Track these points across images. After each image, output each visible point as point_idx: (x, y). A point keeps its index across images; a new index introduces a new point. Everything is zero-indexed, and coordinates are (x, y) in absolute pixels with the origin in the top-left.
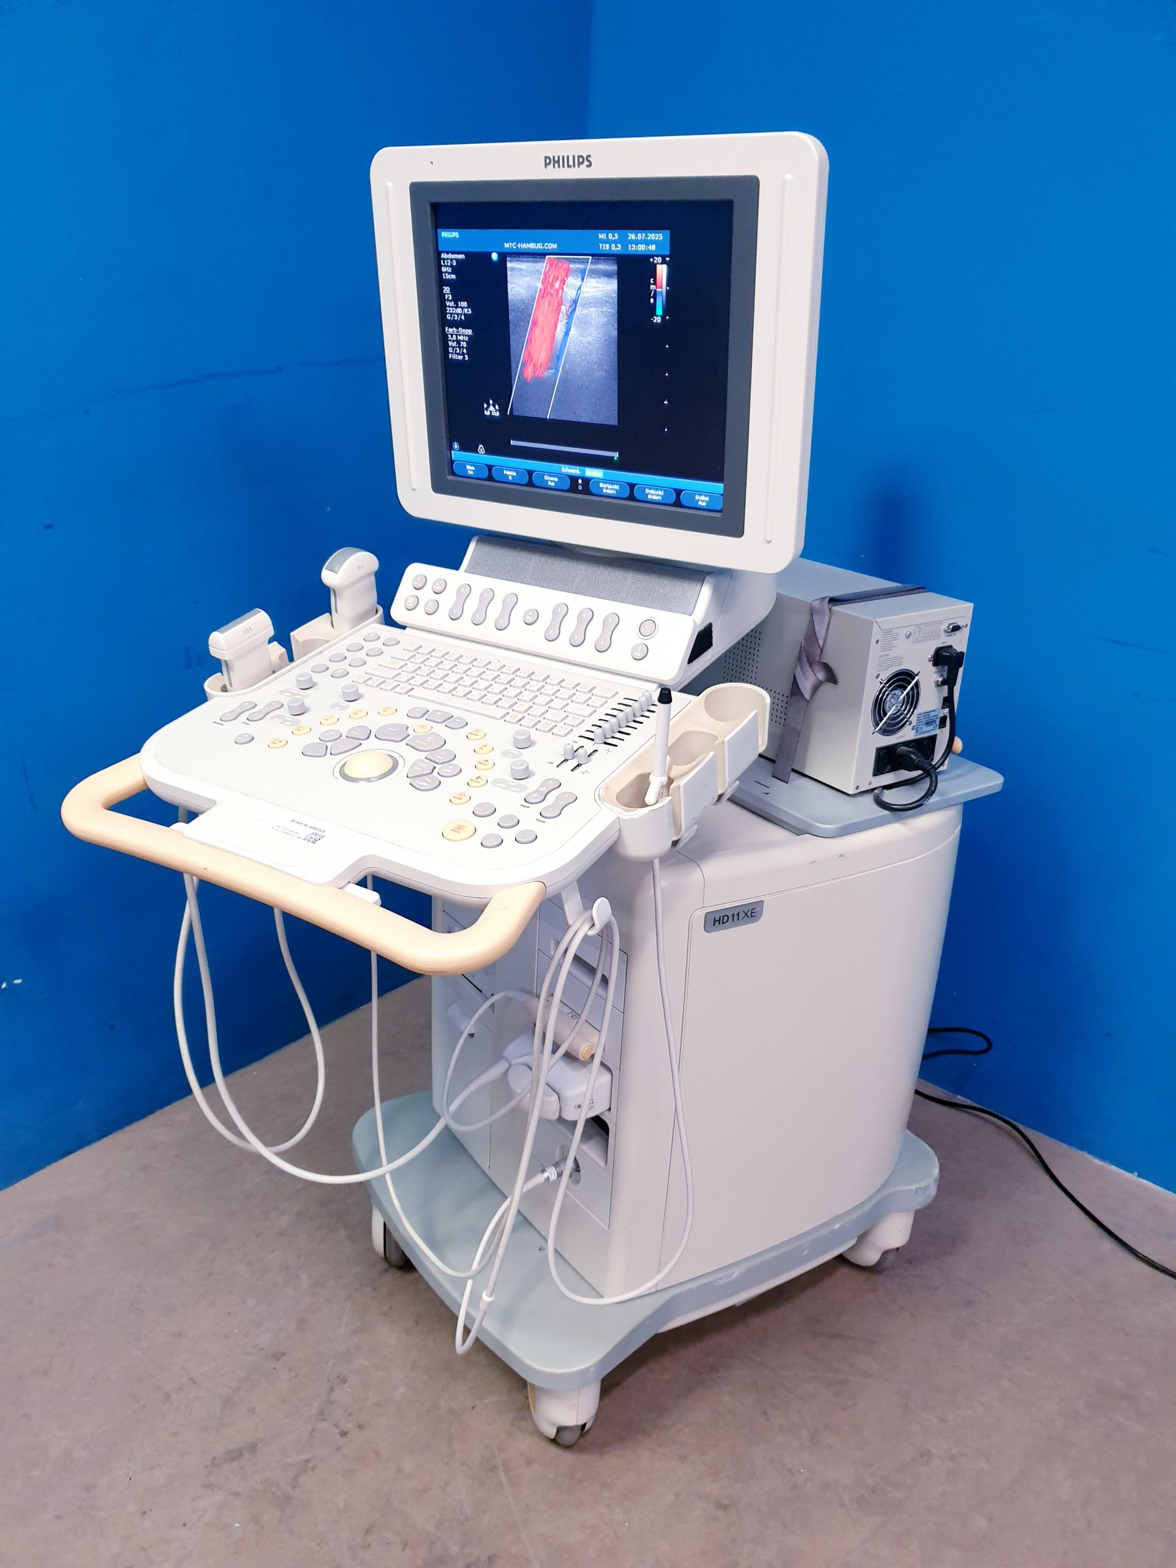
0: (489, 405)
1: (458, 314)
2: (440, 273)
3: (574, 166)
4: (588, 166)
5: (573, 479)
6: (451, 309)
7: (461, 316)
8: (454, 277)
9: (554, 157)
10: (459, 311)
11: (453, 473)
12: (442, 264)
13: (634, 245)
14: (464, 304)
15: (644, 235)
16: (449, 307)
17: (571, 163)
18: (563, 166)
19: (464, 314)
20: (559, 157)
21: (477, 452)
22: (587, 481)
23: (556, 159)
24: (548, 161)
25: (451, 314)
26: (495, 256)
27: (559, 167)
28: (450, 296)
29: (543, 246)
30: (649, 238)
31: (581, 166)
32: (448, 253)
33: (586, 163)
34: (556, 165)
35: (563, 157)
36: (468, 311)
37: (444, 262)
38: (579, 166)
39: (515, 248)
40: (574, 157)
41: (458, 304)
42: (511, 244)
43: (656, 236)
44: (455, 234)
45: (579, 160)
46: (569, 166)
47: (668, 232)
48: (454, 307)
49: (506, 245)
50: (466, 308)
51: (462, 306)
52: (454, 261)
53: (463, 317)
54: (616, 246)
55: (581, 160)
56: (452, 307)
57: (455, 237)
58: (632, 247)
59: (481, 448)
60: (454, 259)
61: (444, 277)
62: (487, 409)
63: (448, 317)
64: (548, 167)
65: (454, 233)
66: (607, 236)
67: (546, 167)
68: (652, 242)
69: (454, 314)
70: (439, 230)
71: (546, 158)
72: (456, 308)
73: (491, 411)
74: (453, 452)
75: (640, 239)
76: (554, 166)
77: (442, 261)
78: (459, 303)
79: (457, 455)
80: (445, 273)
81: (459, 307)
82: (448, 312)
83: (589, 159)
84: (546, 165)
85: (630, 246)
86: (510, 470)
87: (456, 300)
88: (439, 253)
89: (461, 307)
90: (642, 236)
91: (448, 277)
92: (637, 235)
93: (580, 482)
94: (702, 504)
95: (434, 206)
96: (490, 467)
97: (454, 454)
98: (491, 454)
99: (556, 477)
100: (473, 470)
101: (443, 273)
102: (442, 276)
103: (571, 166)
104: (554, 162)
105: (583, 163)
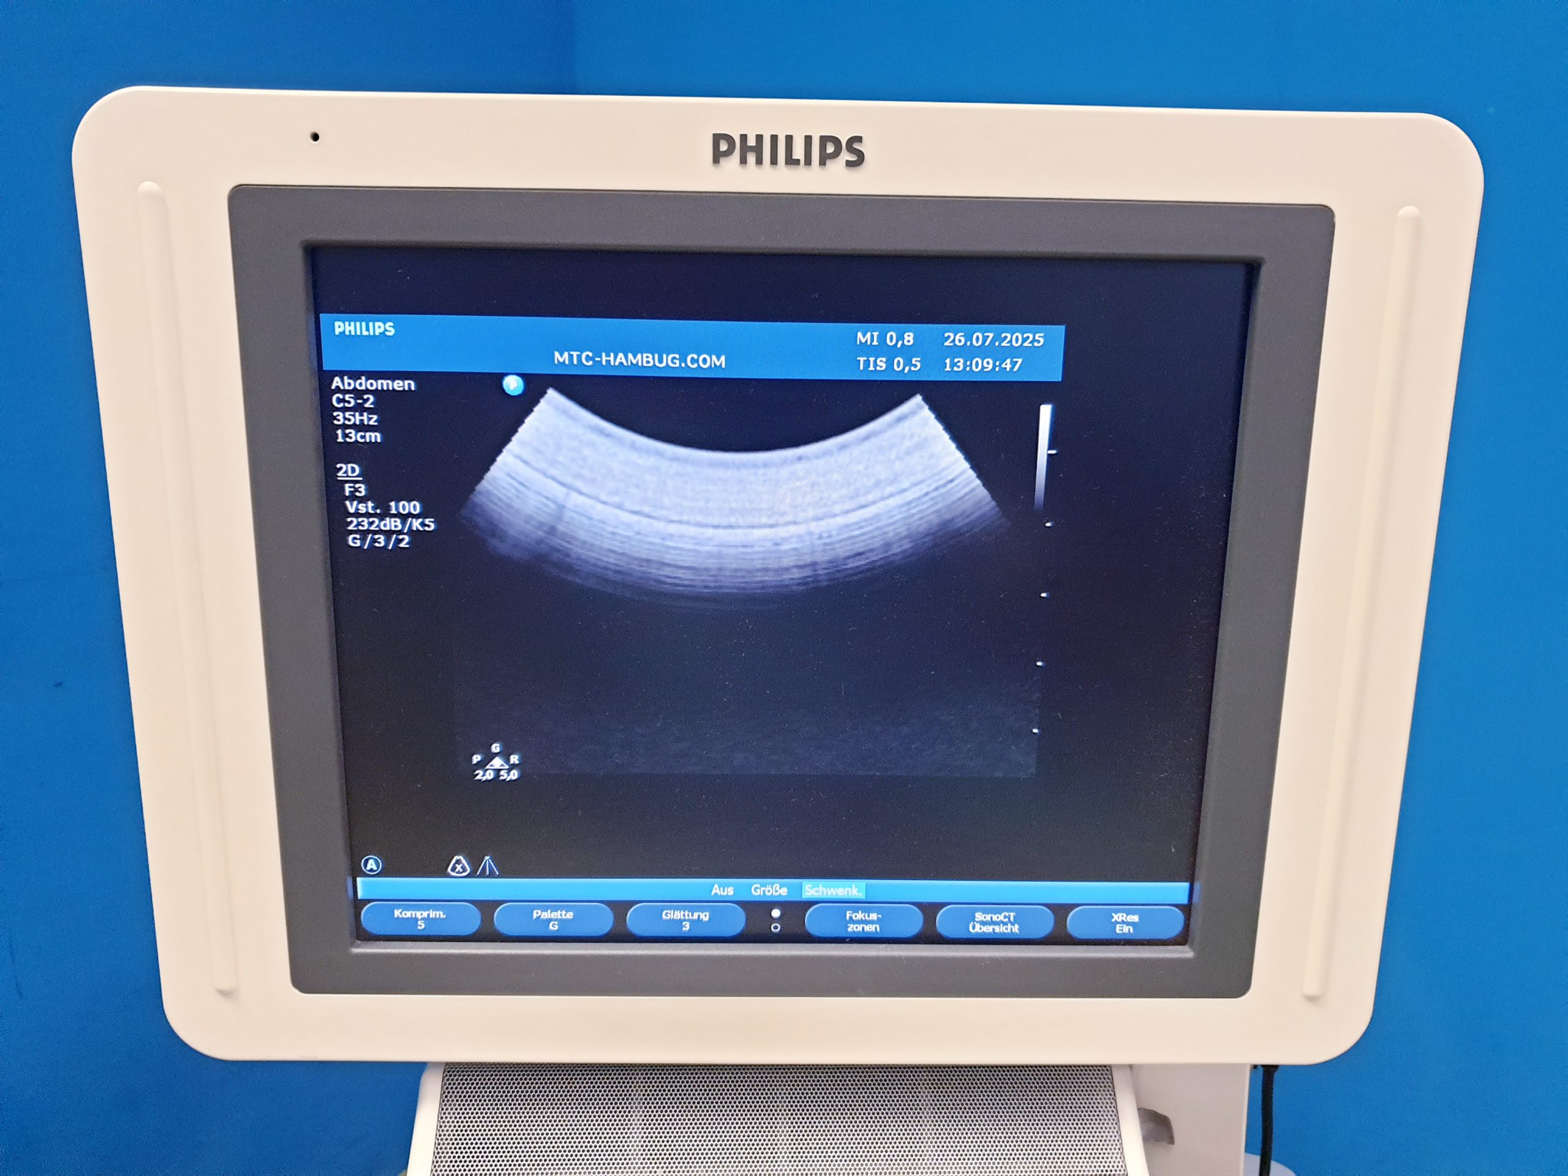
0: (489, 757)
1: (388, 534)
2: (327, 426)
3: (808, 161)
4: (849, 164)
5: (757, 909)
6: (365, 520)
7: (399, 538)
8: (375, 437)
9: (744, 138)
10: (391, 524)
11: (361, 935)
12: (335, 404)
13: (961, 361)
14: (415, 507)
15: (991, 335)
16: (357, 514)
17: (799, 153)
18: (774, 161)
19: (411, 532)
20: (759, 138)
21: (449, 876)
22: (796, 909)
23: (752, 142)
24: (724, 147)
25: (364, 534)
26: (513, 385)
27: (759, 161)
28: (362, 486)
29: (683, 359)
30: (1006, 344)
31: (830, 163)
32: (355, 375)
33: (846, 156)
34: (751, 158)
35: (774, 139)
36: (423, 524)
37: (342, 400)
38: (822, 163)
39: (590, 363)
40: (808, 140)
41: (389, 508)
42: (575, 354)
43: (1025, 340)
44: (382, 327)
45: (823, 147)
46: (791, 161)
47: (1059, 331)
48: (375, 515)
50: (417, 517)
51: (400, 512)
52: (376, 397)
53: (405, 541)
54: (908, 362)
55: (830, 149)
56: (367, 515)
57: (382, 335)
58: (953, 365)
59: (458, 862)
61: (340, 439)
62: (481, 766)
63: (353, 541)
64: (723, 161)
65: (377, 324)
66: (882, 338)
67: (716, 161)
68: (1012, 352)
69: (375, 532)
70: (323, 317)
71: (717, 138)
72: (382, 517)
73: (495, 771)
74: (359, 880)
75: (978, 344)
76: (743, 161)
77: (334, 397)
78: (393, 504)
79: (377, 886)
80: (344, 427)
81: (394, 516)
82: (352, 527)
83: (856, 146)
84: (718, 155)
85: (948, 361)
86: (555, 909)
87: (381, 497)
88: (324, 378)
89: (398, 515)
90: (985, 338)
91: (354, 436)
92: (969, 337)
93: (776, 913)
94: (1125, 930)
95: (314, 253)
96: (487, 907)
97: (364, 884)
98: (492, 875)
99: (703, 910)
100: (427, 920)
101: (339, 427)
102: (337, 436)
103: (797, 162)
104: (745, 149)
105: (836, 154)
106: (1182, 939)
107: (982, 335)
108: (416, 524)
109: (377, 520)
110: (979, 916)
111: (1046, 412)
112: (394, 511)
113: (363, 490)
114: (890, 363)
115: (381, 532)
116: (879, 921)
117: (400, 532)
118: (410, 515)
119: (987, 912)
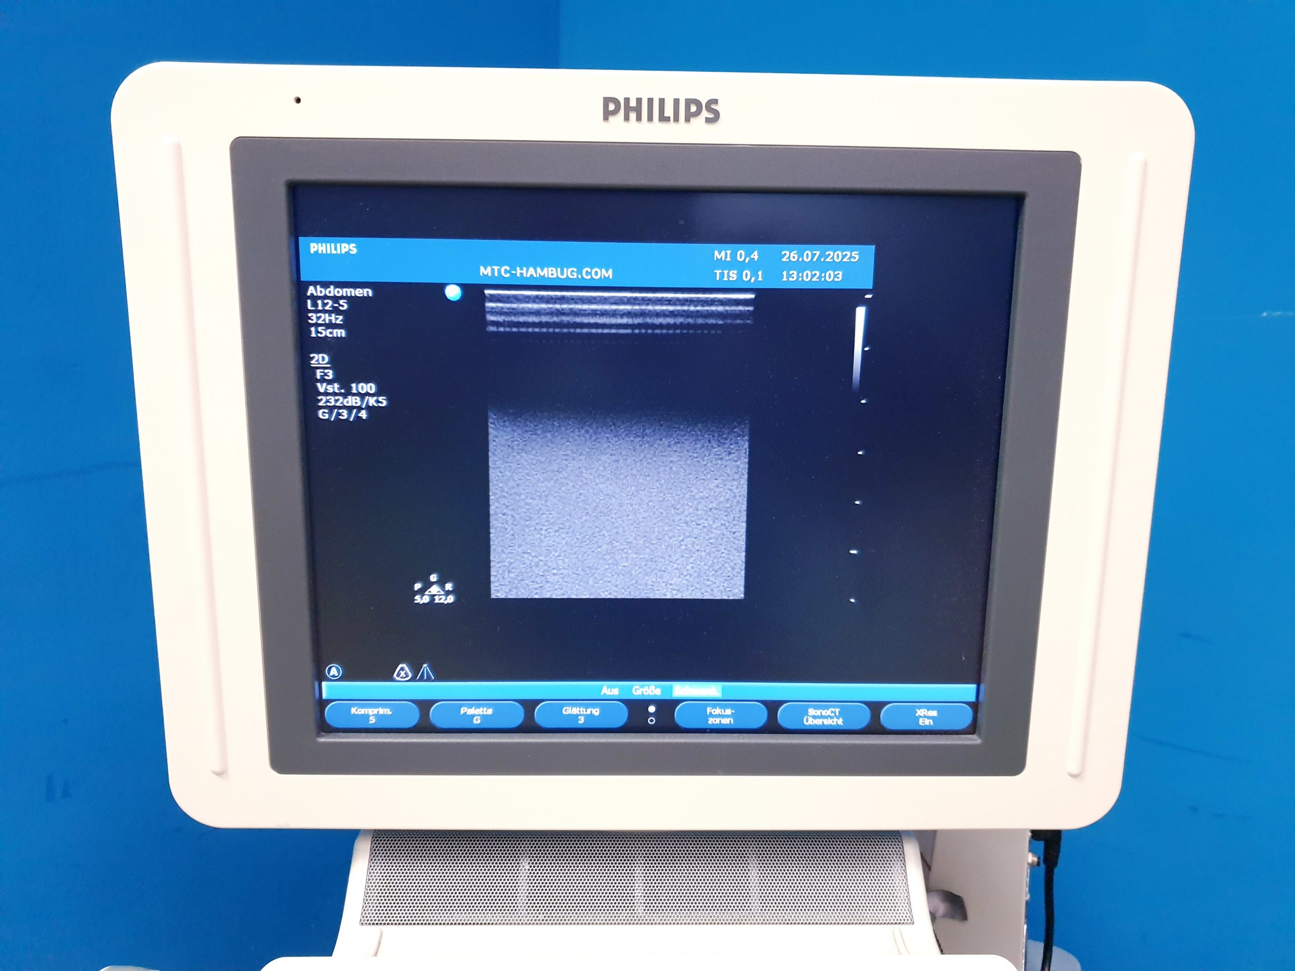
0: (428, 585)
1: (350, 409)
2: (303, 325)
3: (676, 119)
4: (708, 120)
5: (637, 707)
6: (332, 399)
7: (358, 412)
8: (341, 333)
10: (352, 401)
11: (325, 728)
12: (309, 307)
13: (795, 274)
14: (371, 388)
15: (817, 253)
16: (326, 394)
17: (669, 112)
18: (650, 118)
19: (368, 408)
20: (639, 101)
21: (394, 680)
22: (667, 706)
23: (633, 103)
24: (612, 107)
25: (331, 409)
26: (453, 292)
27: (639, 118)
28: (330, 371)
29: (580, 272)
30: (829, 259)
31: (693, 120)
32: (325, 285)
33: (705, 114)
34: (633, 116)
35: (650, 101)
36: (377, 401)
37: (315, 304)
38: (687, 120)
39: (508, 275)
40: (676, 102)
41: (351, 388)
42: (496, 268)
43: (844, 257)
44: (347, 247)
45: (688, 108)
46: (663, 118)
47: (870, 250)
48: (340, 394)
49: (485, 271)
50: (372, 395)
51: (363, 392)
52: (342, 302)
53: (363, 414)
54: (754, 274)
55: (693, 108)
56: (334, 394)
57: (347, 254)
58: (789, 276)
59: (402, 669)
60: (342, 297)
61: (313, 335)
62: (421, 592)
63: (322, 415)
64: (611, 118)
65: (343, 245)
66: (734, 255)
67: (606, 118)
68: (834, 266)
69: (340, 408)
70: (301, 239)
71: (607, 101)
72: (345, 396)
73: (432, 596)
74: (324, 684)
75: (807, 259)
76: (627, 118)
77: (309, 302)
78: (354, 385)
79: (338, 688)
80: (317, 325)
81: (354, 395)
82: (322, 403)
83: (713, 106)
84: (607, 115)
85: (785, 273)
86: (478, 706)
87: (345, 379)
88: (303, 286)
89: (358, 394)
90: (813, 256)
91: (325, 333)
92: (801, 255)
93: (652, 709)
94: (925, 723)
95: (295, 189)
96: (425, 705)
97: (328, 687)
98: (429, 679)
99: (594, 706)
100: (377, 716)
101: (313, 325)
102: (310, 332)
103: (668, 119)
104: (628, 109)
105: (698, 113)
106: (973, 729)
107: (810, 253)
108: (372, 401)
109: (341, 398)
110: (812, 712)
111: (861, 313)
112: (354, 391)
113: (330, 374)
114: (740, 275)
115: (344, 407)
116: (732, 715)
117: (359, 409)
118: (367, 394)
119: (816, 708)
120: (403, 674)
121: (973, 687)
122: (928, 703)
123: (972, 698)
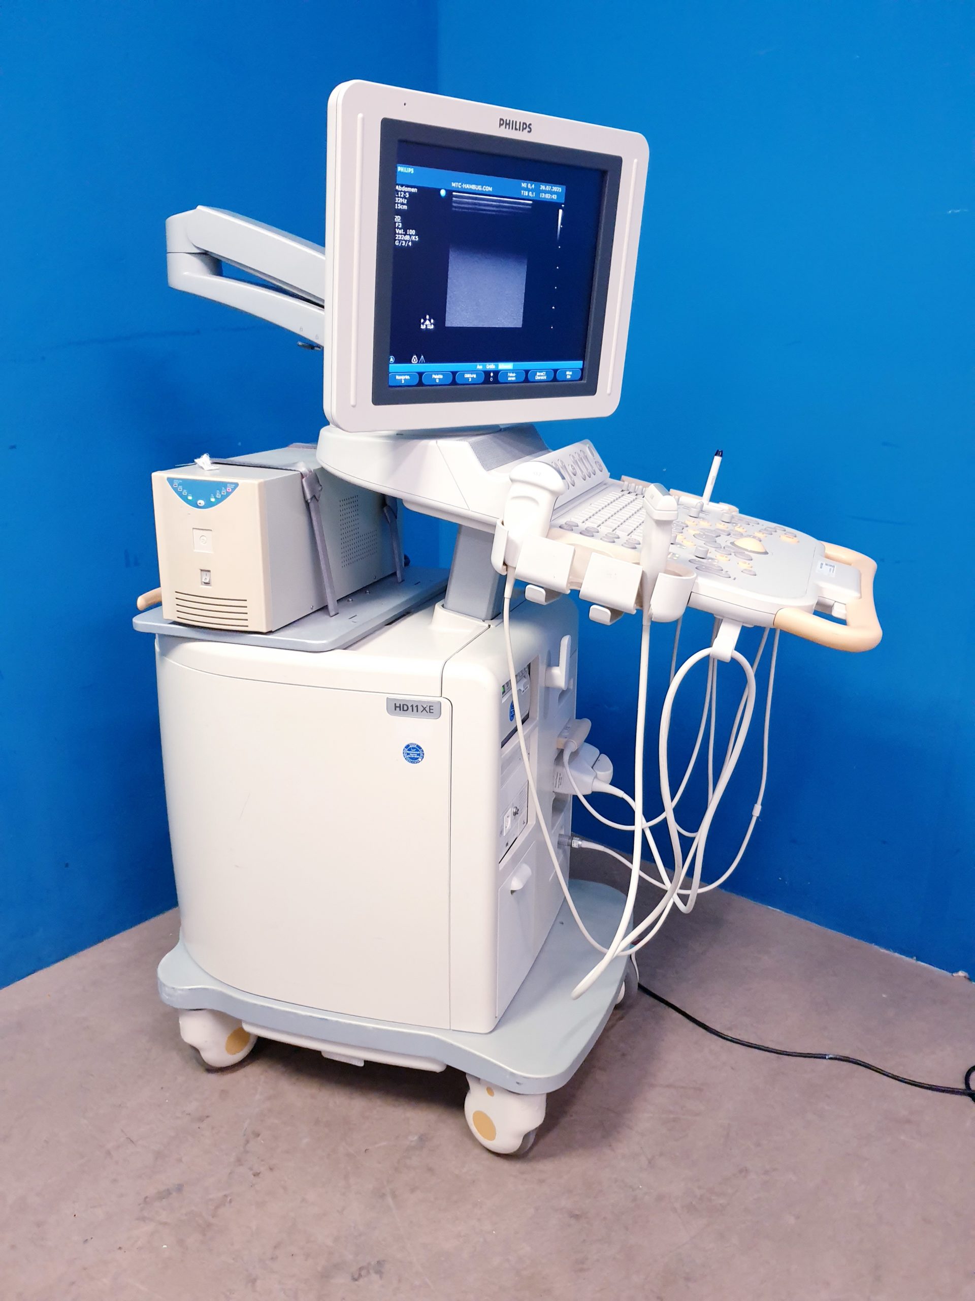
0: (425, 320)
1: (406, 241)
2: (394, 203)
3: (520, 130)
4: (528, 132)
5: (487, 373)
6: (400, 236)
7: (409, 242)
8: (405, 207)
9: (506, 120)
10: (407, 238)
11: (388, 385)
12: (396, 195)
13: (543, 194)
14: (413, 232)
15: (550, 187)
16: (399, 234)
17: (518, 127)
18: (512, 129)
19: (412, 241)
20: (510, 121)
21: (412, 363)
22: (496, 373)
23: (508, 122)
24: (502, 122)
25: (400, 241)
26: (443, 193)
27: (509, 128)
28: (401, 224)
29: (482, 188)
30: (553, 190)
31: (524, 130)
32: (402, 186)
33: (528, 129)
34: (508, 126)
36: (415, 238)
37: (398, 194)
38: (523, 130)
40: (520, 123)
42: (457, 183)
43: (557, 189)
44: (411, 170)
45: (523, 126)
46: (516, 129)
47: (564, 187)
48: (403, 234)
49: (454, 185)
50: (414, 235)
51: (411, 234)
52: (407, 194)
53: (410, 244)
54: (533, 194)
55: (525, 126)
56: (401, 234)
57: (410, 172)
58: (542, 195)
59: (415, 358)
60: (407, 192)
61: (396, 207)
62: (423, 324)
63: (397, 243)
64: (501, 127)
65: (410, 169)
66: (527, 185)
67: (500, 127)
68: (555, 193)
69: (402, 240)
70: (397, 165)
71: (501, 119)
72: (405, 235)
73: (426, 325)
75: (547, 189)
76: (506, 128)
77: (395, 192)
78: (408, 230)
79: (394, 367)
80: (398, 203)
82: (397, 238)
83: (530, 126)
84: (501, 125)
86: (438, 374)
87: (405, 228)
88: (394, 185)
89: (409, 235)
91: (400, 207)
92: (546, 187)
93: (492, 374)
94: (568, 377)
95: (401, 143)
96: (420, 374)
97: (390, 366)
98: (423, 363)
99: (474, 373)
100: (405, 379)
101: (396, 203)
102: (395, 206)
104: (507, 124)
105: (525, 128)
106: (582, 378)
108: (413, 238)
109: (403, 236)
110: (538, 374)
111: (561, 211)
112: (408, 233)
114: (529, 194)
115: (404, 240)
116: (515, 376)
117: (409, 241)
118: (412, 235)
119: (539, 372)
120: (415, 360)
121: (582, 362)
122: (570, 369)
123: (581, 367)
